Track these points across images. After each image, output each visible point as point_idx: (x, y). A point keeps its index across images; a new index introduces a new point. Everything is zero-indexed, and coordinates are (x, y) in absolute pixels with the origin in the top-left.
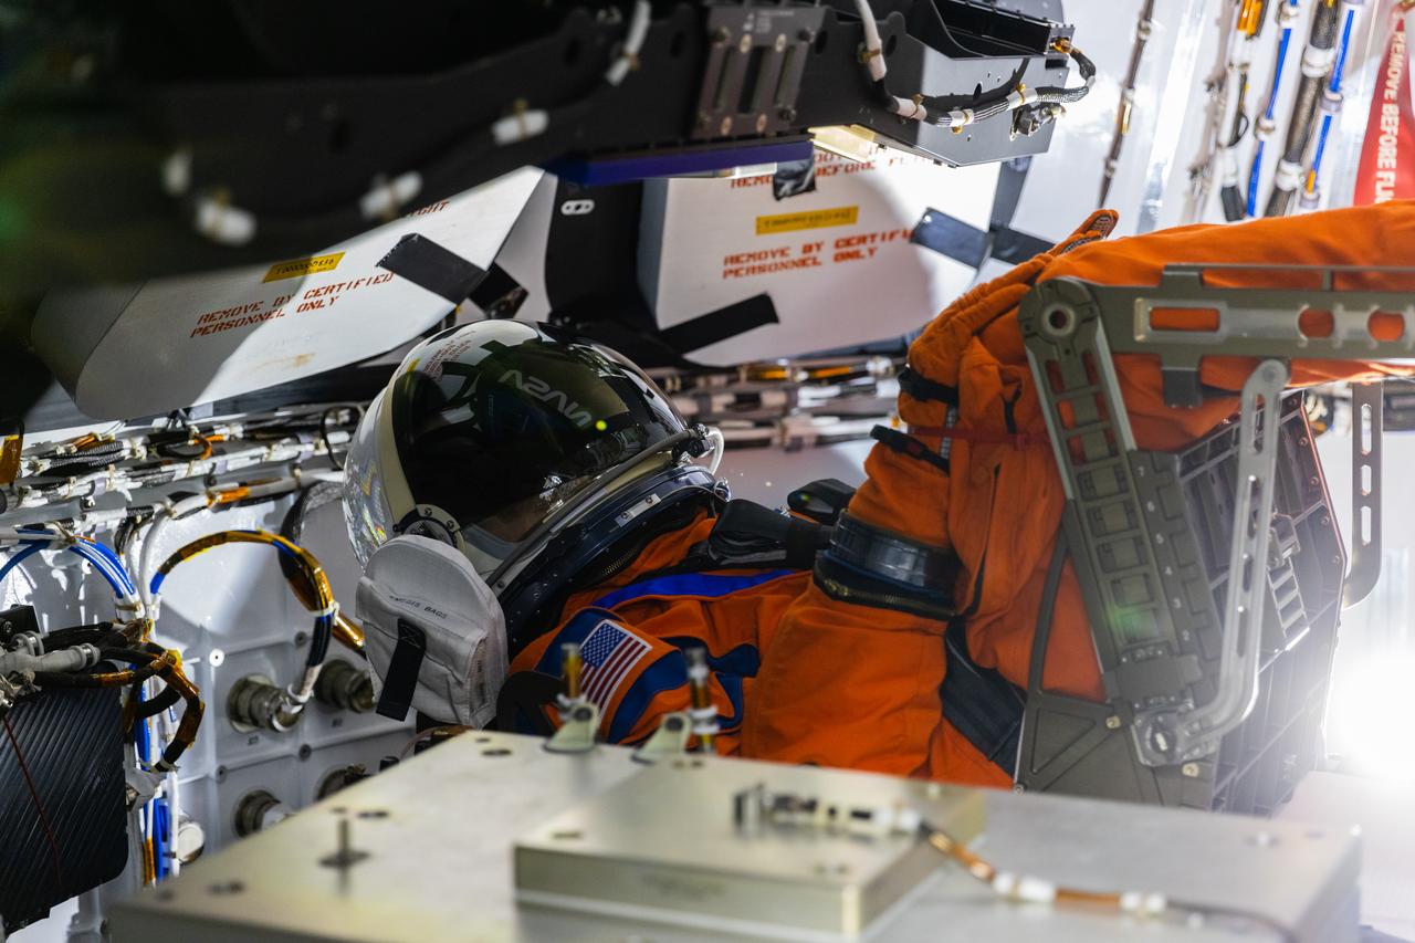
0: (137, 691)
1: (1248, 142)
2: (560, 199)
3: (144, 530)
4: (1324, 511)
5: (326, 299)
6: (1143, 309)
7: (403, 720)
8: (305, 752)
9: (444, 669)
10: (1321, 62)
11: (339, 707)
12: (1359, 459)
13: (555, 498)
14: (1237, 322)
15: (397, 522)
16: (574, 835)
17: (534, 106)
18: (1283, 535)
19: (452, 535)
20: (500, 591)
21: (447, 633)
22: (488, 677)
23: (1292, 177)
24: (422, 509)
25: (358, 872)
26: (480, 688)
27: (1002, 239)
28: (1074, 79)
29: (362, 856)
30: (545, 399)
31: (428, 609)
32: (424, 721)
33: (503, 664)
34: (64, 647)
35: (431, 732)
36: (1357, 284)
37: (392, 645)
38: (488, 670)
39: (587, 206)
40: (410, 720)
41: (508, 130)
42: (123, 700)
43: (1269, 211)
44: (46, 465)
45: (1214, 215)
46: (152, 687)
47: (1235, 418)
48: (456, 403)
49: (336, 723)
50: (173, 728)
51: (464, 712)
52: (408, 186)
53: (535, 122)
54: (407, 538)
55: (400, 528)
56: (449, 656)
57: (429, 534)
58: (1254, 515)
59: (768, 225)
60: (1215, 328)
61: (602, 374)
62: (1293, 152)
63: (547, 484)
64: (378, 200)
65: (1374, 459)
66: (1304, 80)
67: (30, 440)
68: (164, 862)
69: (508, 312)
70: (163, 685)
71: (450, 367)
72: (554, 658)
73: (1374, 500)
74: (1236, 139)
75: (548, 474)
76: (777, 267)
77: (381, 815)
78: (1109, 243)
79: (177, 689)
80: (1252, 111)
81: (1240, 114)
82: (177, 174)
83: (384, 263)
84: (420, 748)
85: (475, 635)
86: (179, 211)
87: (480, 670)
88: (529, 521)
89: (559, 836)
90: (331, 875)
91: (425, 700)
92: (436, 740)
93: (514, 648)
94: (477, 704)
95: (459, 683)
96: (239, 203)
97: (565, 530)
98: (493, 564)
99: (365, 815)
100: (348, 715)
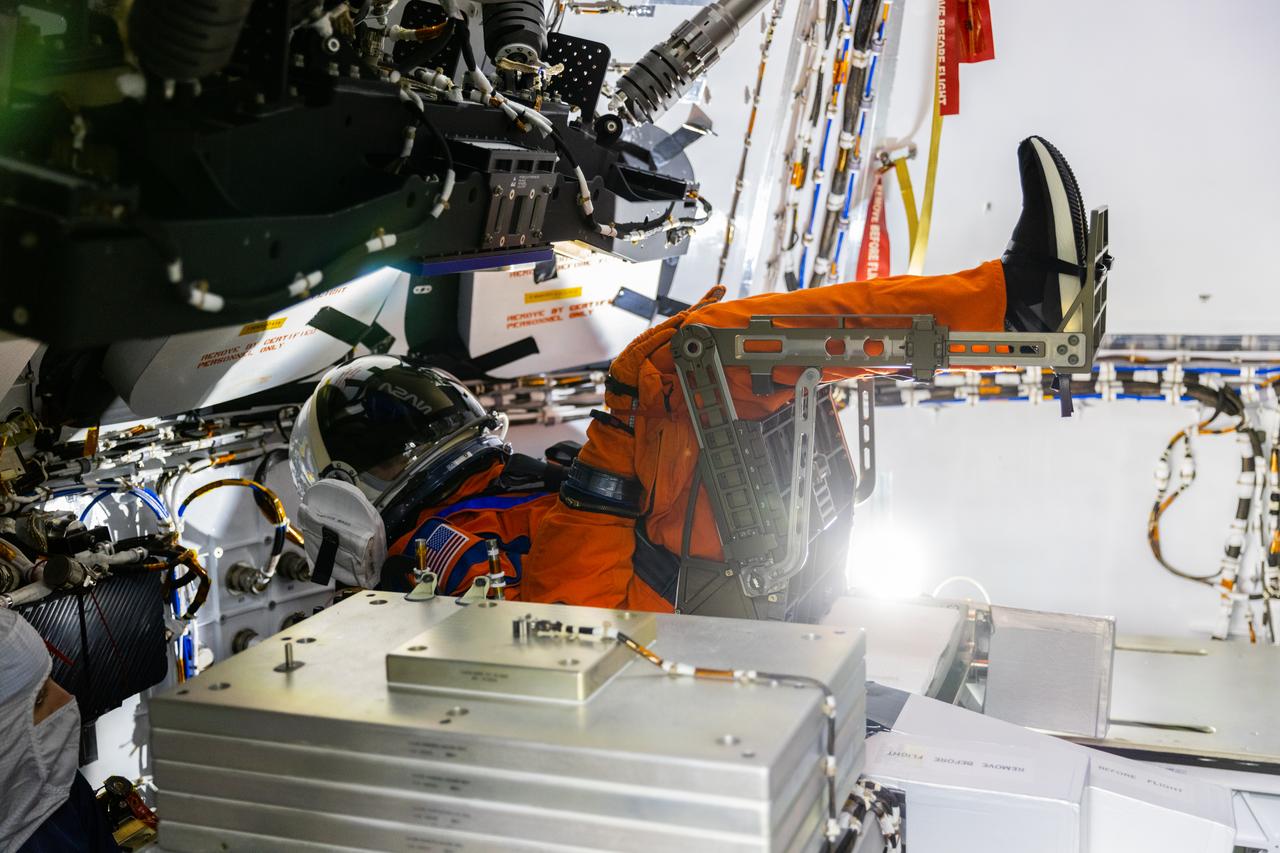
0: (172, 573)
1: (798, 248)
2: (412, 285)
3: (173, 480)
4: (844, 452)
5: (277, 344)
6: (739, 341)
7: (326, 584)
8: (272, 605)
9: (349, 555)
10: (837, 201)
11: (292, 579)
12: (862, 421)
13: (412, 455)
14: (793, 347)
15: (321, 471)
16: (422, 648)
17: (388, 232)
18: (821, 465)
19: (353, 478)
20: (381, 509)
21: (351, 534)
22: (375, 559)
23: (823, 266)
24: (335, 464)
25: (296, 674)
26: (371, 566)
27: (663, 303)
28: (700, 213)
29: (300, 665)
30: (405, 399)
31: (339, 521)
32: (340, 585)
33: (384, 551)
34: (126, 549)
35: (343, 591)
36: (857, 325)
37: (319, 542)
38: (375, 554)
39: (428, 289)
40: (331, 585)
41: (374, 245)
42: (163, 579)
43: (811, 286)
44: (114, 444)
45: (781, 288)
46: (180, 571)
47: (792, 401)
48: (354, 402)
49: (290, 588)
50: (193, 594)
51: (362, 579)
52: (316, 278)
53: (390, 240)
54: (327, 481)
55: (322, 475)
56: (353, 548)
57: (339, 478)
58: (804, 455)
59: (531, 298)
60: (781, 351)
61: (437, 384)
62: (823, 252)
63: (407, 448)
64: (298, 286)
65: (870, 422)
66: (828, 213)
67: (103, 430)
68: (190, 672)
69: (384, 350)
70: (187, 569)
71: (350, 382)
72: (412, 546)
73: (871, 445)
74: (792, 246)
75: (408, 442)
76: (537, 321)
77: (311, 640)
78: (723, 304)
79: (195, 571)
80: (800, 229)
81: (794, 232)
82: (175, 272)
83: (311, 323)
84: (336, 601)
85: (368, 535)
86: (180, 294)
87: (371, 555)
88: (397, 468)
89: (412, 649)
90: (282, 676)
91: (339, 573)
92: (346, 596)
93: (390, 542)
94: (369, 574)
95: (359, 563)
96: (213, 290)
97: (418, 474)
98: (377, 494)
99: (301, 641)
100: (296, 583)
